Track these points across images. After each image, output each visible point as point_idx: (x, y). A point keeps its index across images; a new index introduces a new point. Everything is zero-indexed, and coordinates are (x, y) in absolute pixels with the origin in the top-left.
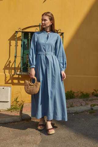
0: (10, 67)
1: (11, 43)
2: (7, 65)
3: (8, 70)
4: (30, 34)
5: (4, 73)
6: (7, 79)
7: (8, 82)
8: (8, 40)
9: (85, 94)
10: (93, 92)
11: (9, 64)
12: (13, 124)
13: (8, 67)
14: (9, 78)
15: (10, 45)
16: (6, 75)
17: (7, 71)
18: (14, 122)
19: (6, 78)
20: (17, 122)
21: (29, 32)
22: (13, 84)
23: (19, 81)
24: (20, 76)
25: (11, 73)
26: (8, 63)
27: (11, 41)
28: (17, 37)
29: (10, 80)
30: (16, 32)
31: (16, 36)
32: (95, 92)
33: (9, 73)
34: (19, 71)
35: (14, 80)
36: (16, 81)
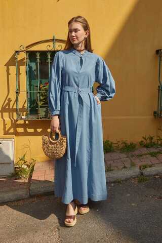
0: (11, 107)
1: (9, 69)
2: (6, 106)
3: (8, 113)
4: (38, 54)
5: (2, 117)
6: (7, 127)
7: (10, 132)
8: (5, 66)
9: (129, 144)
10: (142, 141)
11: (8, 104)
12: (16, 203)
13: (7, 107)
14: (10, 126)
15: (8, 74)
16: (4, 120)
17: (6, 115)
18: (18, 200)
19: (5, 125)
20: (23, 199)
21: (37, 51)
22: (17, 134)
23: (25, 130)
24: (27, 122)
25: (13, 117)
26: (7, 102)
27: (10, 67)
28: (18, 60)
29: (12, 129)
30: (17, 52)
31: (16, 59)
32: (145, 141)
33: (10, 118)
34: (25, 113)
35: (17, 129)
36: (20, 130)
